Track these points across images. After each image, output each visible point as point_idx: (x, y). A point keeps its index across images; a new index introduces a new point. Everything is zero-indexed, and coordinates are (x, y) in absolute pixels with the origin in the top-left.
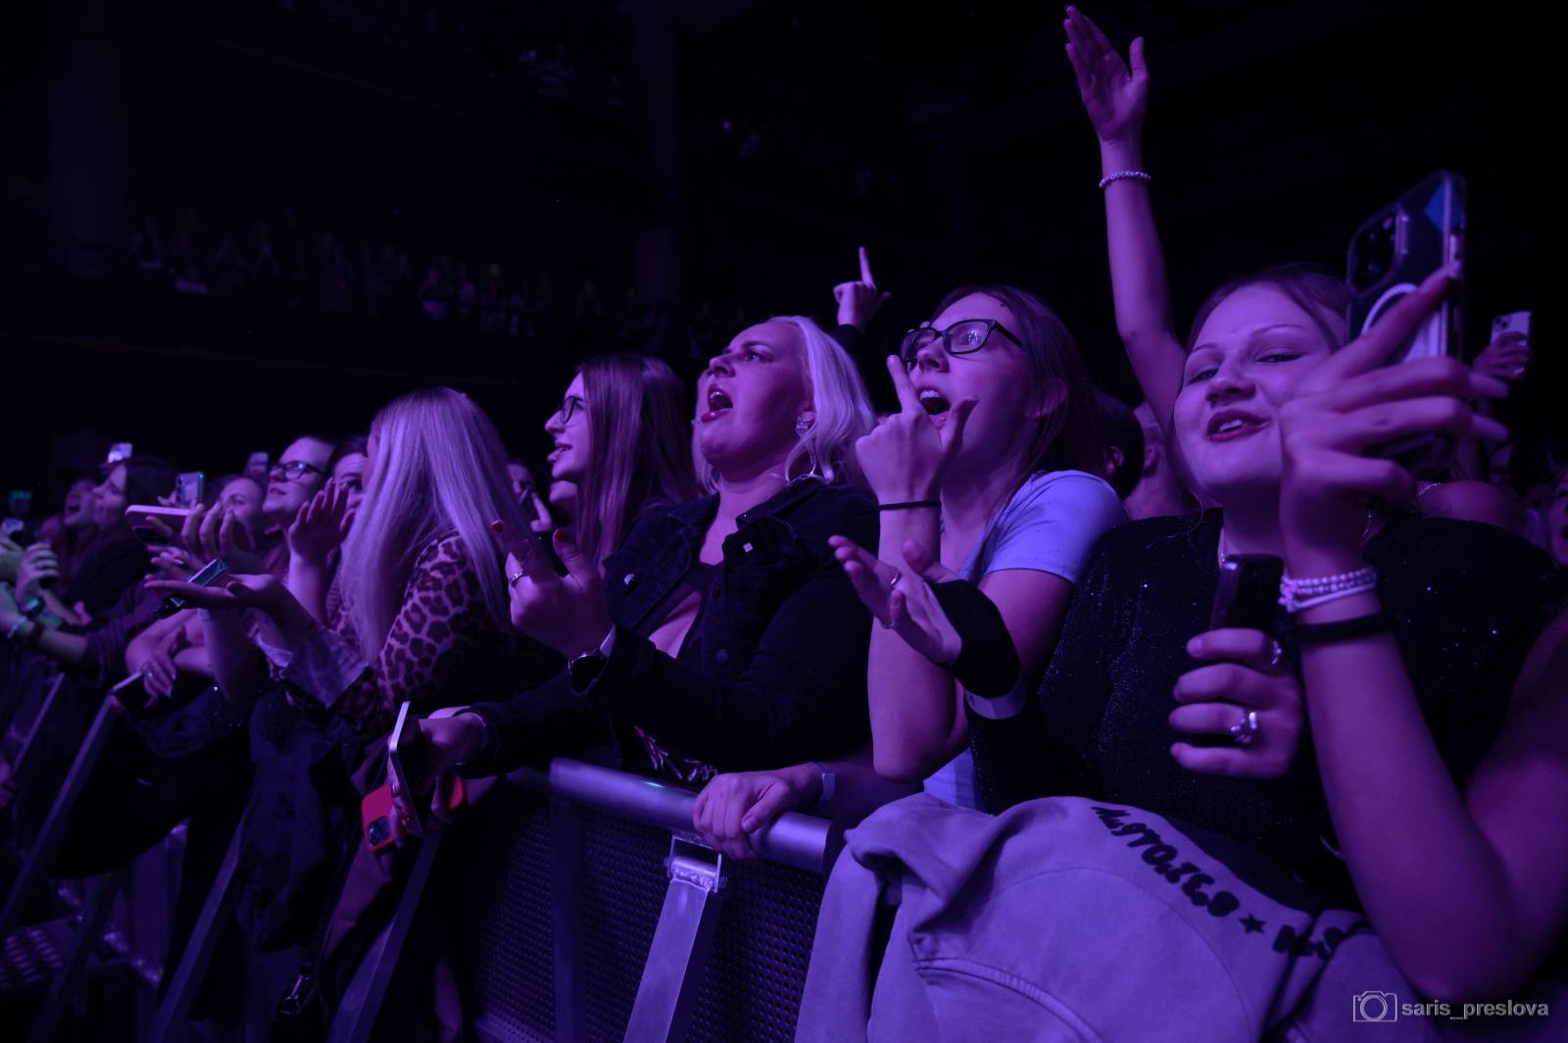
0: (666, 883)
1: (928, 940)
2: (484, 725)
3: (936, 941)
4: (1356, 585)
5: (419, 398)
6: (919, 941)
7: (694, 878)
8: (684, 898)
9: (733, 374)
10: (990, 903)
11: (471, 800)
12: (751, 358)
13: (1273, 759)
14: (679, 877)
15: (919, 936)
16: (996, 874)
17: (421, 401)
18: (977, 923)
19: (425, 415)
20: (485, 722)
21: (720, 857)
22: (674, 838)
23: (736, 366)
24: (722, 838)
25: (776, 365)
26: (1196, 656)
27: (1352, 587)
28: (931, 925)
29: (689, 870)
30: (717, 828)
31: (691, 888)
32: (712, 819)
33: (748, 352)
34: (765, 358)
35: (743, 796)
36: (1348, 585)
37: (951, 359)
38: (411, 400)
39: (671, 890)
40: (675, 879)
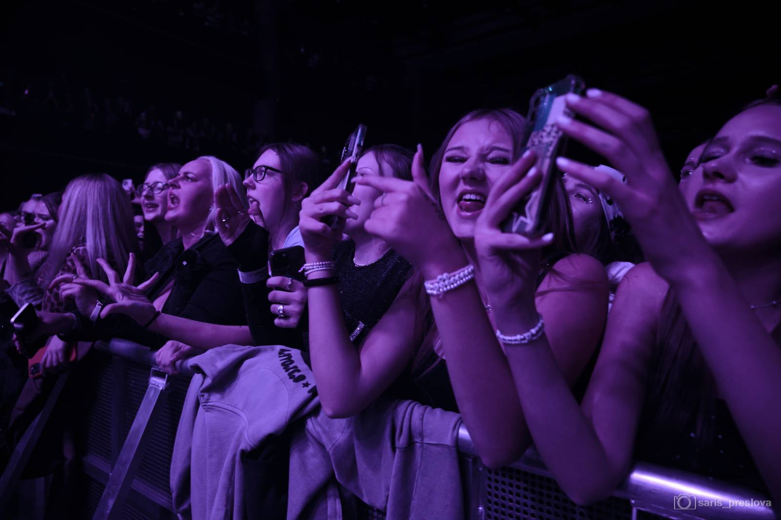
0: (147, 387)
1: (206, 395)
2: (75, 319)
3: (210, 396)
4: (323, 267)
5: (90, 179)
6: (203, 396)
7: (157, 384)
8: (152, 393)
9: (179, 187)
10: (235, 383)
11: (79, 358)
12: (188, 179)
13: (293, 321)
14: (152, 384)
15: (203, 394)
16: (239, 372)
17: (90, 181)
18: (227, 391)
19: (91, 188)
20: (76, 317)
21: (167, 375)
22: (152, 368)
23: (181, 183)
24: (165, 366)
25: (199, 183)
26: (268, 287)
27: (321, 267)
28: (209, 390)
29: (155, 381)
30: (163, 363)
31: (155, 388)
32: (161, 359)
33: (186, 177)
34: (194, 180)
35: (174, 348)
36: (319, 267)
37: (256, 184)
38: (85, 180)
39: (148, 390)
40: (150, 385)
